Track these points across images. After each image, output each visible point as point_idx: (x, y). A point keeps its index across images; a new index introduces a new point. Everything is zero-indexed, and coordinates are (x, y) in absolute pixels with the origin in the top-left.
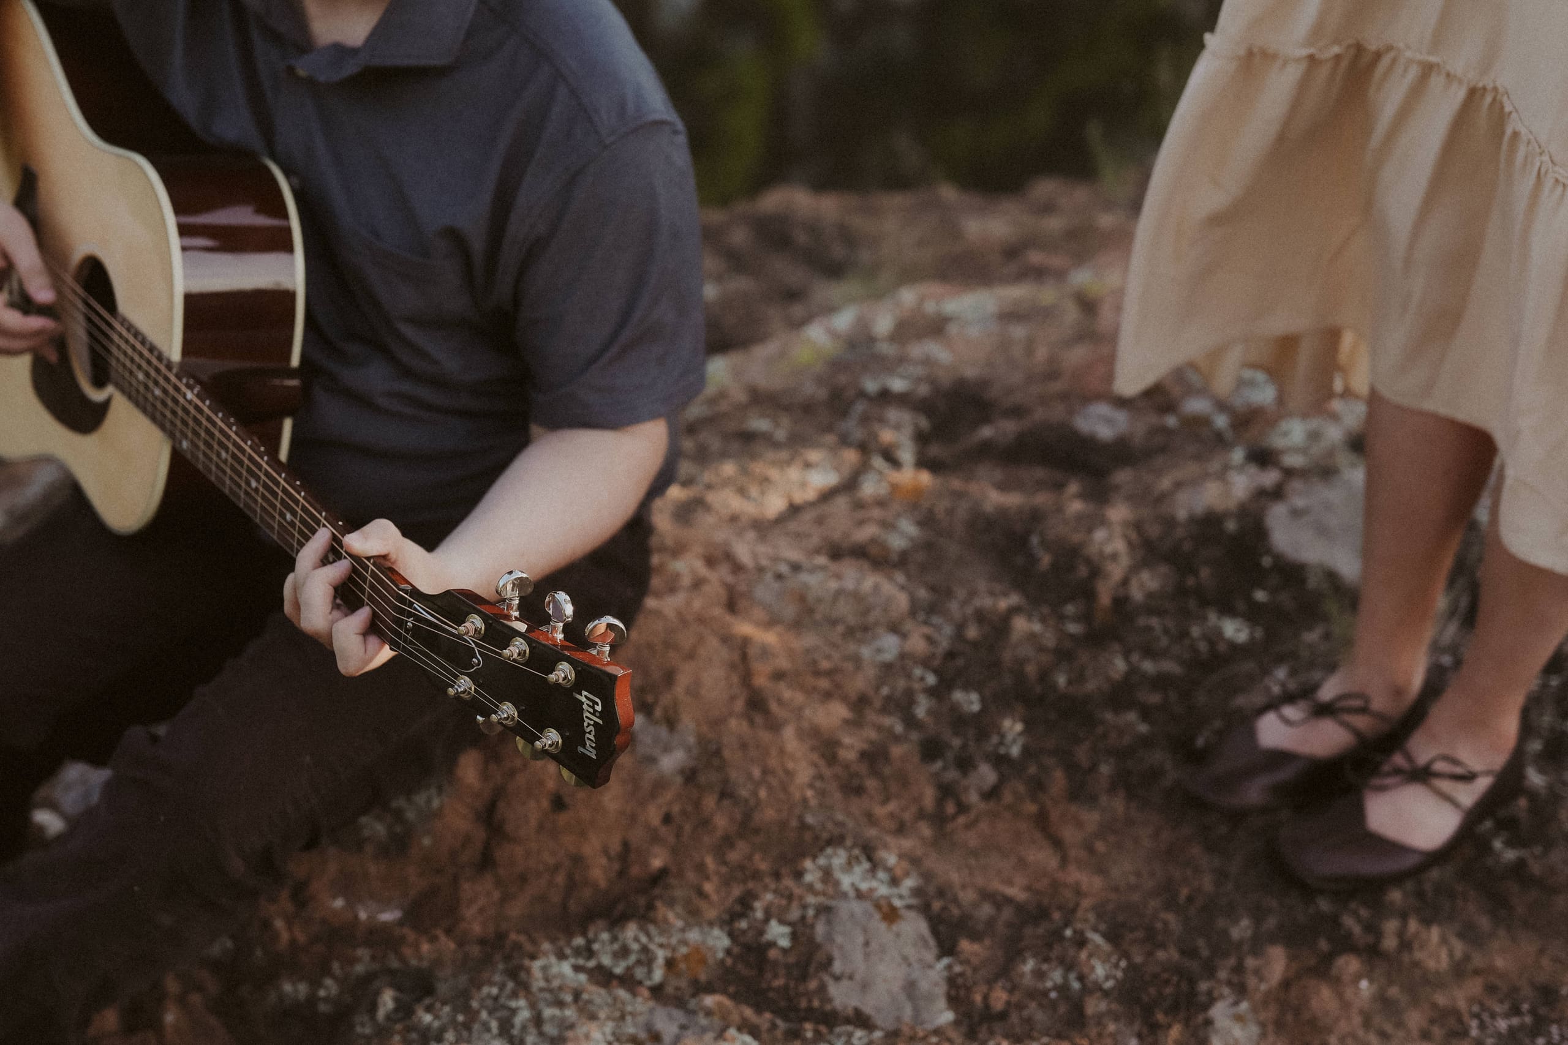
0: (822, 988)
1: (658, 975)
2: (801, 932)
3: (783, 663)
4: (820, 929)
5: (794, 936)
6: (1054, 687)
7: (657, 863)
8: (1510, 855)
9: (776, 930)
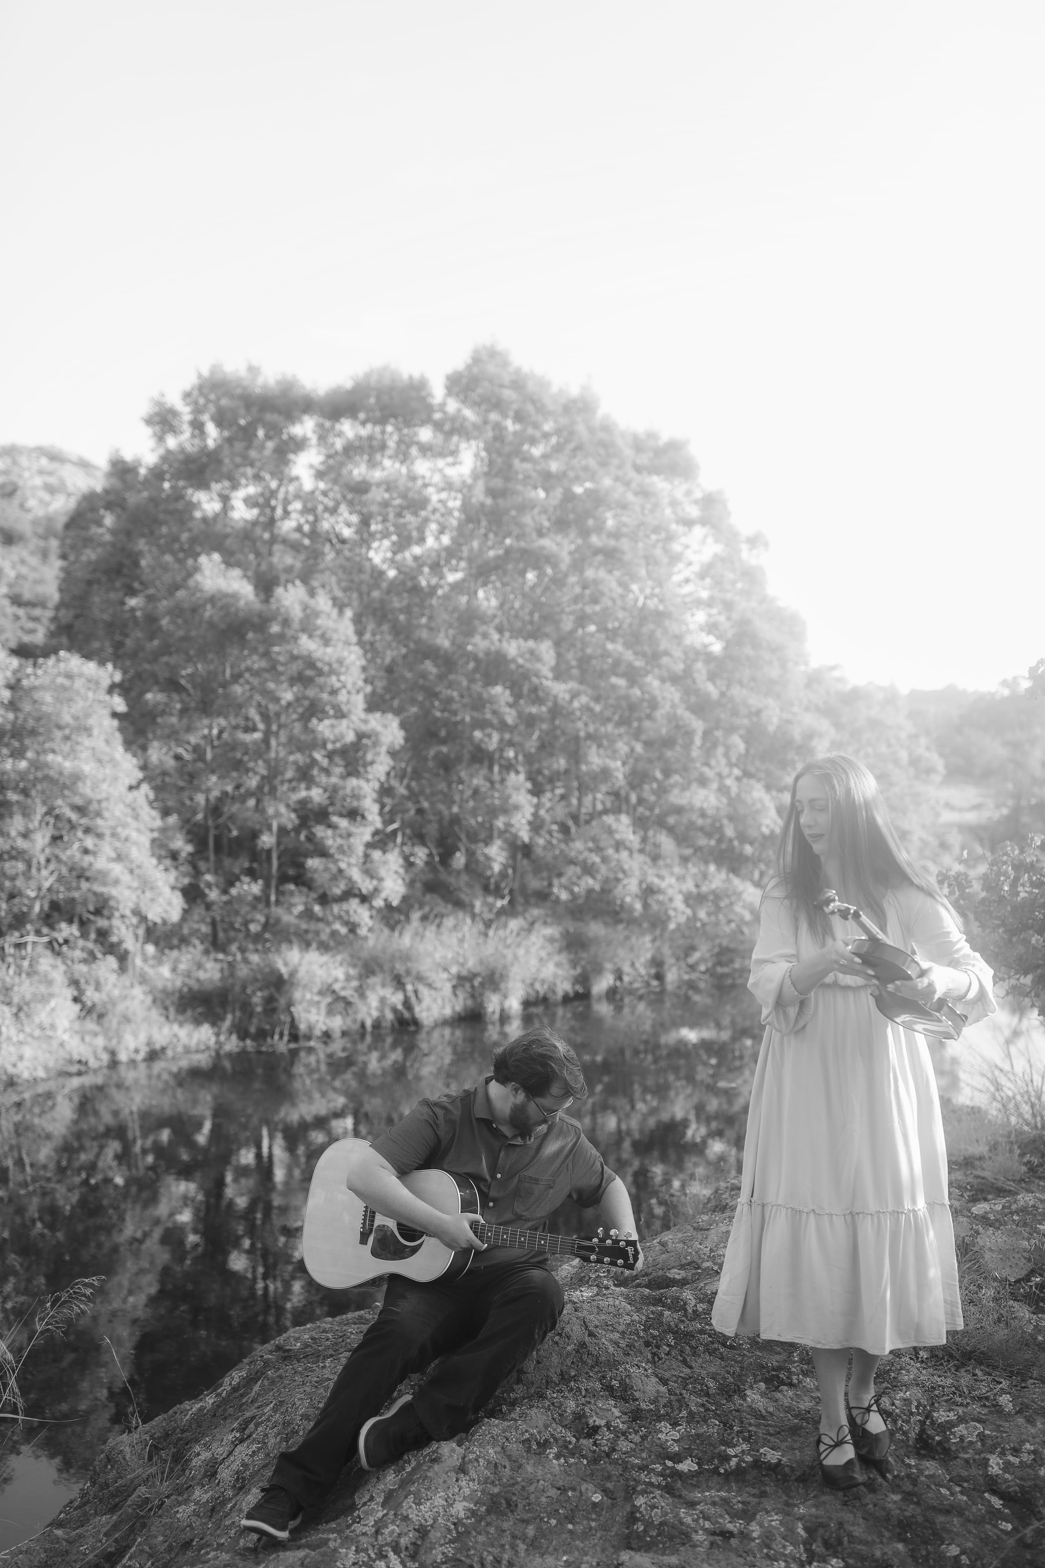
5: (620, 1383)
9: (614, 1382)
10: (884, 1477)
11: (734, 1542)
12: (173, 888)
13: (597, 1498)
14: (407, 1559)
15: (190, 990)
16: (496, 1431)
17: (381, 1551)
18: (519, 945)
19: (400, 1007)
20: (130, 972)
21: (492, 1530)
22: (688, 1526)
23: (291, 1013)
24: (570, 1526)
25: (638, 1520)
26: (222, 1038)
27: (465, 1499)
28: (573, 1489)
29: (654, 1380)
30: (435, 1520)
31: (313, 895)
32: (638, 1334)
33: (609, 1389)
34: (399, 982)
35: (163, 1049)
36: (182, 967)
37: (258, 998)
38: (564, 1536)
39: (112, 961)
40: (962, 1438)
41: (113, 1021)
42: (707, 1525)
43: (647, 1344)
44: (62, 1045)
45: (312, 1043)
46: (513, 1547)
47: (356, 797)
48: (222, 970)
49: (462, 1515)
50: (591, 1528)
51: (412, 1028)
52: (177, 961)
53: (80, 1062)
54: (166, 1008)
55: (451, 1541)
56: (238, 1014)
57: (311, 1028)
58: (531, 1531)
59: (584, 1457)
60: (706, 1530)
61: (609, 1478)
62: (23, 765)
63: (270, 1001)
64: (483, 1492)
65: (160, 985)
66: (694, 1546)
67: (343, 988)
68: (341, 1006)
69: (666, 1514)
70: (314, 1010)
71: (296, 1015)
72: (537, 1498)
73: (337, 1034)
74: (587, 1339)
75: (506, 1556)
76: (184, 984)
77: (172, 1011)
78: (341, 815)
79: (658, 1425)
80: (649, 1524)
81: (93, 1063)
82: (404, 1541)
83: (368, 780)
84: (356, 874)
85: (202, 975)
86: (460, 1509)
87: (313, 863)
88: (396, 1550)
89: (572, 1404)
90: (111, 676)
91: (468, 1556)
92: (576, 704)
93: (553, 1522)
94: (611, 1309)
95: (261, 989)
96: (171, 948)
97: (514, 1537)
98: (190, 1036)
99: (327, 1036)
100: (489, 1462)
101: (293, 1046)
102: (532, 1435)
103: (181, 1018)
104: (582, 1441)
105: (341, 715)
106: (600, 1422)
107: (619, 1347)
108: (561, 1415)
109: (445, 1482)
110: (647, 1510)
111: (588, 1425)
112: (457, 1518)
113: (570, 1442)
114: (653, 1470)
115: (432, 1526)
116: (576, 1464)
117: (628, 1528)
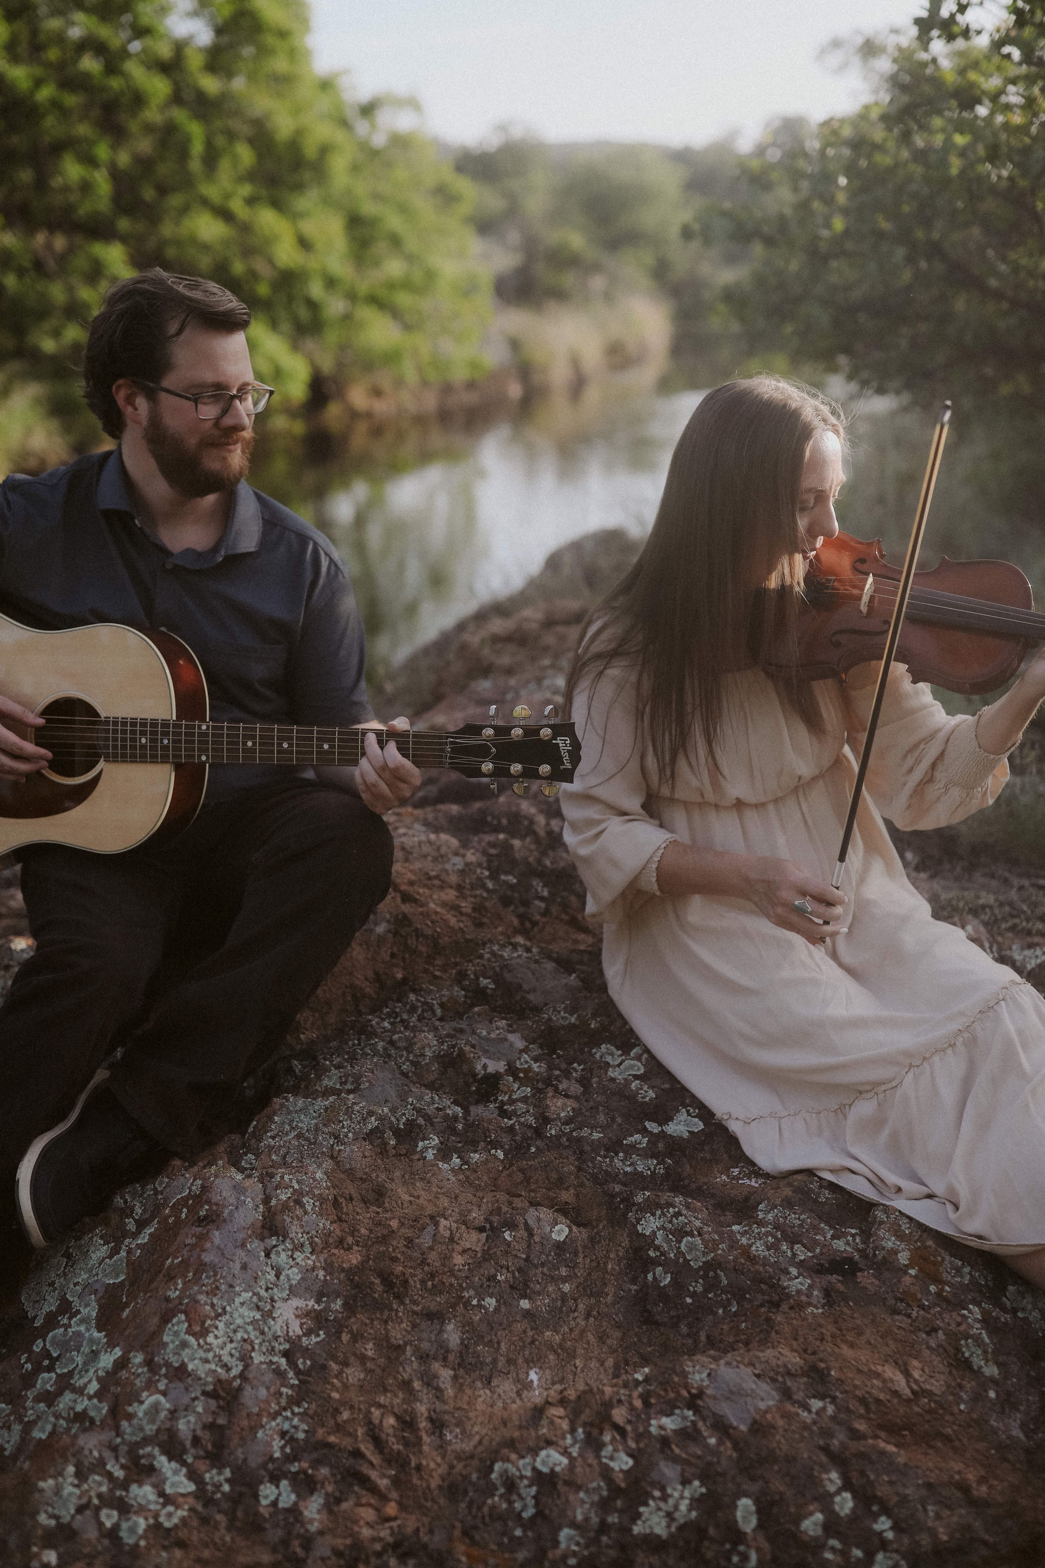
0: (523, 998)
1: (439, 1012)
2: (497, 979)
3: (411, 876)
4: (507, 975)
5: (495, 982)
6: (545, 867)
7: (399, 976)
9: (484, 982)
11: (867, 1279)
13: (561, 1232)
14: (201, 1466)
16: (305, 1122)
17: (135, 1459)
21: (370, 1350)
22: (765, 1262)
24: (525, 1304)
25: (654, 1262)
27: (293, 1292)
28: (512, 1225)
29: (550, 966)
30: (245, 1359)
32: (484, 887)
33: (479, 995)
38: (518, 1327)
42: (802, 1254)
43: (506, 901)
46: (430, 1381)
49: (296, 1329)
50: (564, 1297)
55: (293, 1401)
58: (452, 1335)
59: (496, 1144)
60: (801, 1264)
61: (560, 1182)
64: (328, 1267)
66: (800, 1306)
69: (712, 1243)
72: (446, 1258)
74: (406, 908)
75: (422, 1409)
80: (680, 1270)
82: (184, 1426)
86: (289, 1317)
89: (429, 1038)
91: (339, 1428)
93: (491, 1302)
94: (426, 849)
97: (424, 1358)
100: (322, 1199)
102: (381, 1118)
104: (478, 1111)
106: (495, 1066)
107: (461, 913)
108: (415, 1064)
109: (244, 1267)
110: (668, 1241)
111: (474, 1075)
112: (288, 1339)
113: (455, 1118)
114: (632, 1146)
115: (242, 1376)
116: (486, 1162)
117: (634, 1281)
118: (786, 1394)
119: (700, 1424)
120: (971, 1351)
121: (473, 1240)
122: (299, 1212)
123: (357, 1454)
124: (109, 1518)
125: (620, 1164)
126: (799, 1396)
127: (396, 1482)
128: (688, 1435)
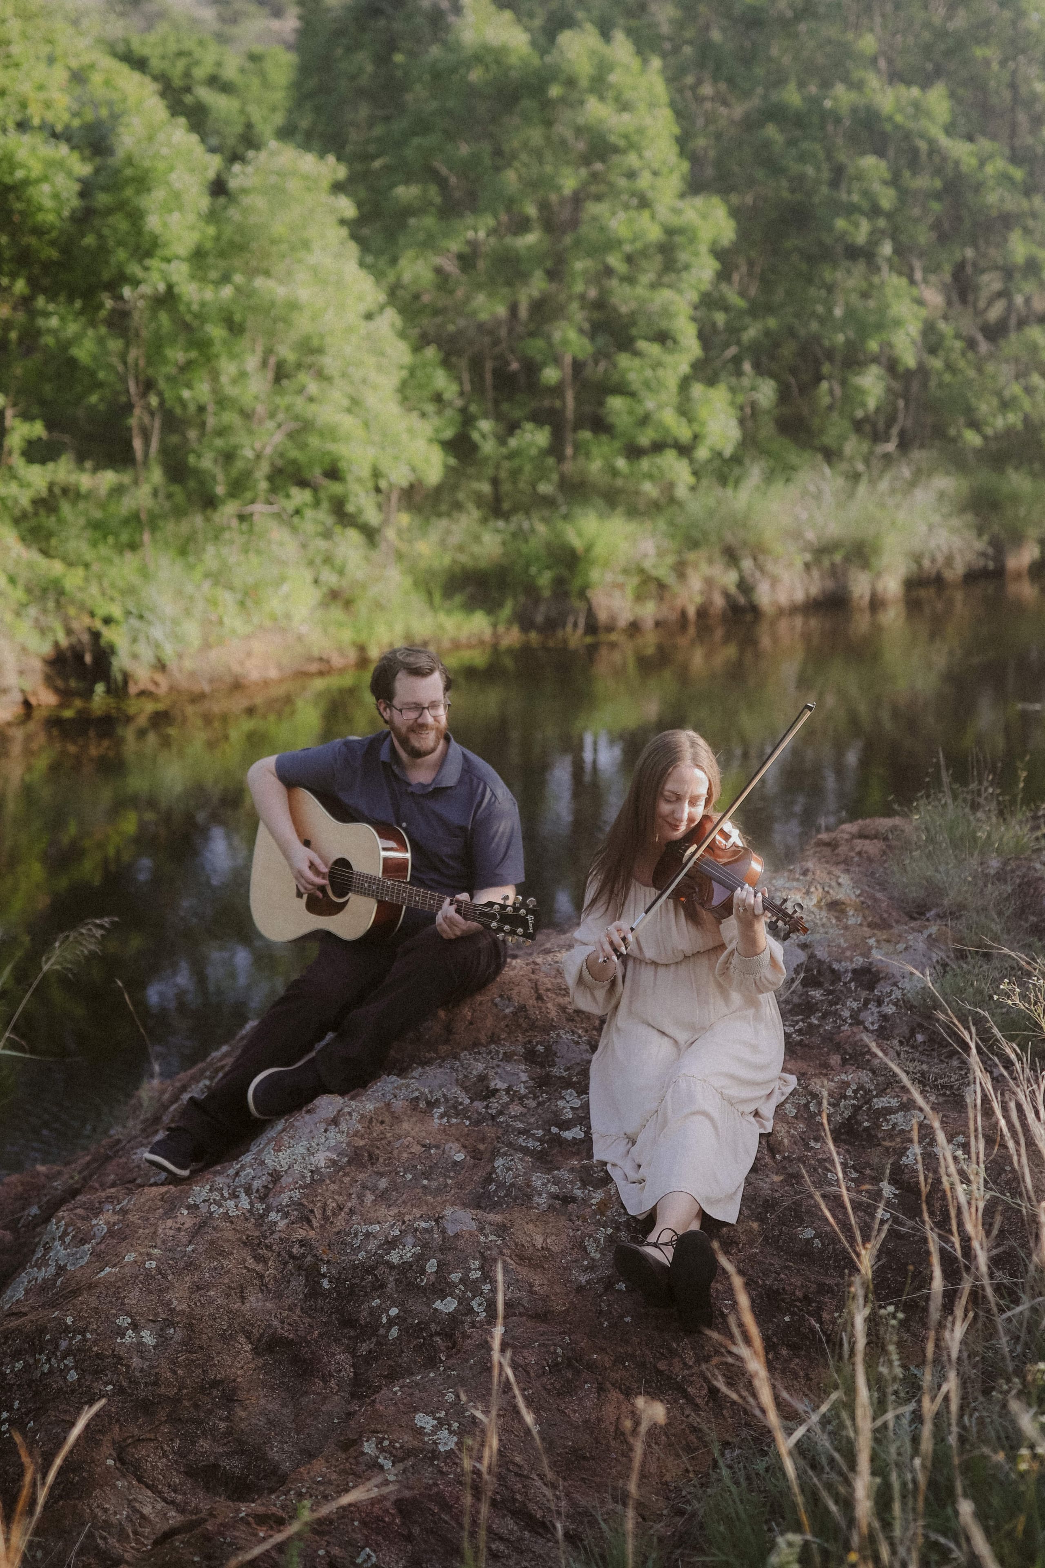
0: (551, 1059)
1: (500, 1055)
2: (548, 1049)
3: (549, 986)
4: (554, 1047)
5: (545, 1049)
8: (798, 1038)
9: (540, 1048)
10: (774, 1157)
11: (572, 1207)
12: (431, 441)
14: (255, 1200)
15: (464, 569)
16: (389, 1087)
17: (234, 1191)
18: (898, 506)
19: (733, 590)
20: (383, 546)
21: (347, 1180)
22: (535, 1189)
23: (588, 601)
24: (425, 1182)
25: (493, 1180)
26: (501, 629)
27: (328, 1149)
28: (437, 1147)
30: (291, 1167)
31: (617, 444)
33: (530, 1053)
34: (731, 556)
35: (425, 644)
36: (454, 539)
37: (545, 579)
38: (417, 1190)
39: (353, 535)
40: (894, 1126)
41: (362, 607)
42: (553, 1189)
44: (300, 638)
45: (613, 637)
46: (360, 1197)
47: (666, 313)
48: (504, 543)
49: (321, 1164)
50: (446, 1185)
51: (749, 617)
52: (448, 532)
53: (321, 659)
54: (430, 594)
55: (301, 1187)
56: (522, 599)
57: (613, 618)
58: (383, 1183)
59: (468, 1118)
60: (550, 1194)
61: (483, 1140)
62: (227, 291)
63: (559, 583)
64: (348, 1144)
65: (423, 564)
66: (532, 1208)
67: (654, 567)
68: (653, 587)
69: (519, 1175)
70: (617, 593)
71: (594, 602)
72: (400, 1153)
73: (649, 624)
74: (532, 1002)
75: (350, 1204)
76: (454, 561)
77: (437, 598)
78: (647, 338)
79: (564, 1093)
80: (501, 1185)
81: (337, 661)
83: (680, 291)
84: (669, 418)
85: (476, 549)
86: (321, 1159)
87: (616, 403)
88: (248, 1191)
89: (482, 1066)
90: (335, 171)
91: (313, 1202)
92: (989, 169)
93: (409, 1176)
95: (549, 567)
96: (439, 515)
97: (364, 1187)
98: (459, 627)
99: (634, 628)
100: (363, 1116)
101: (589, 640)
102: (422, 1093)
103: (447, 604)
104: (475, 1103)
105: (644, 203)
106: (501, 1085)
107: (564, 1012)
108: (466, 1076)
109: (311, 1132)
110: (502, 1171)
111: (488, 1087)
112: (316, 1167)
113: (461, 1104)
114: (534, 1135)
115: (286, 1172)
116: (457, 1124)
117: (483, 1188)
118: (481, 1229)
119: (435, 1229)
120: (589, 1243)
121: (417, 1149)
122: (348, 1117)
123: (312, 1211)
124: (213, 1208)
125: (521, 1141)
126: (487, 1231)
127: (322, 1226)
128: (426, 1230)
